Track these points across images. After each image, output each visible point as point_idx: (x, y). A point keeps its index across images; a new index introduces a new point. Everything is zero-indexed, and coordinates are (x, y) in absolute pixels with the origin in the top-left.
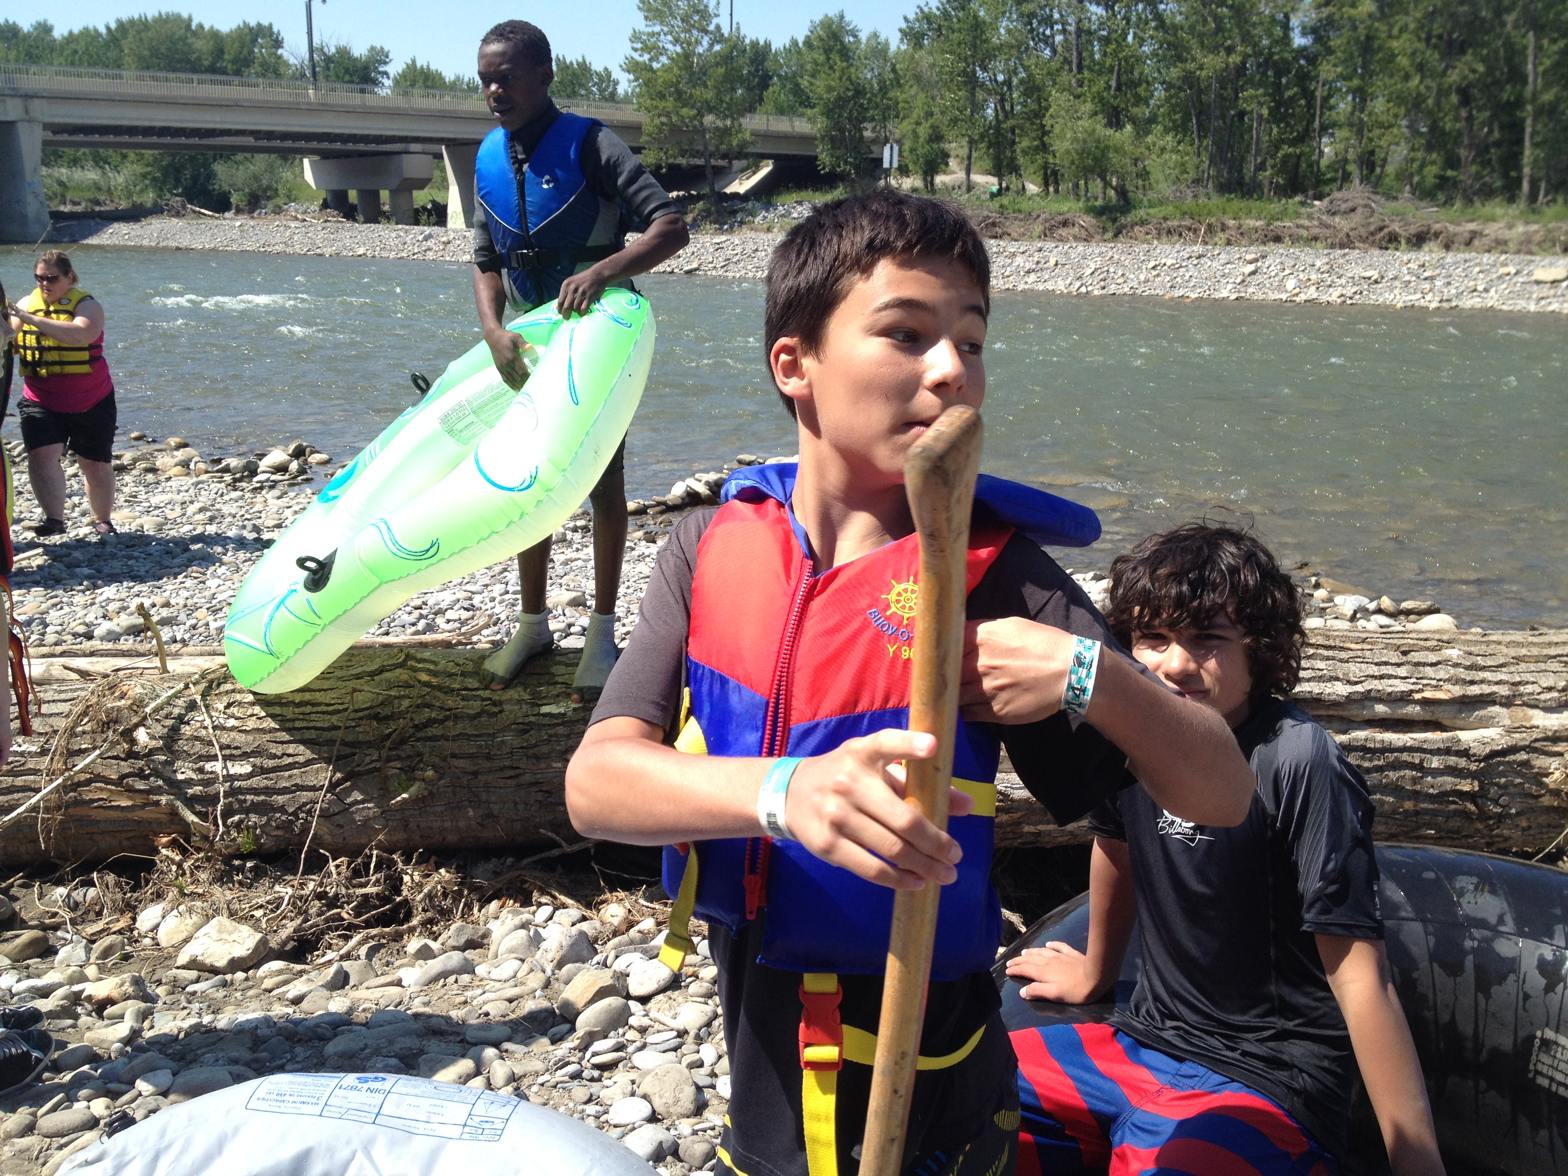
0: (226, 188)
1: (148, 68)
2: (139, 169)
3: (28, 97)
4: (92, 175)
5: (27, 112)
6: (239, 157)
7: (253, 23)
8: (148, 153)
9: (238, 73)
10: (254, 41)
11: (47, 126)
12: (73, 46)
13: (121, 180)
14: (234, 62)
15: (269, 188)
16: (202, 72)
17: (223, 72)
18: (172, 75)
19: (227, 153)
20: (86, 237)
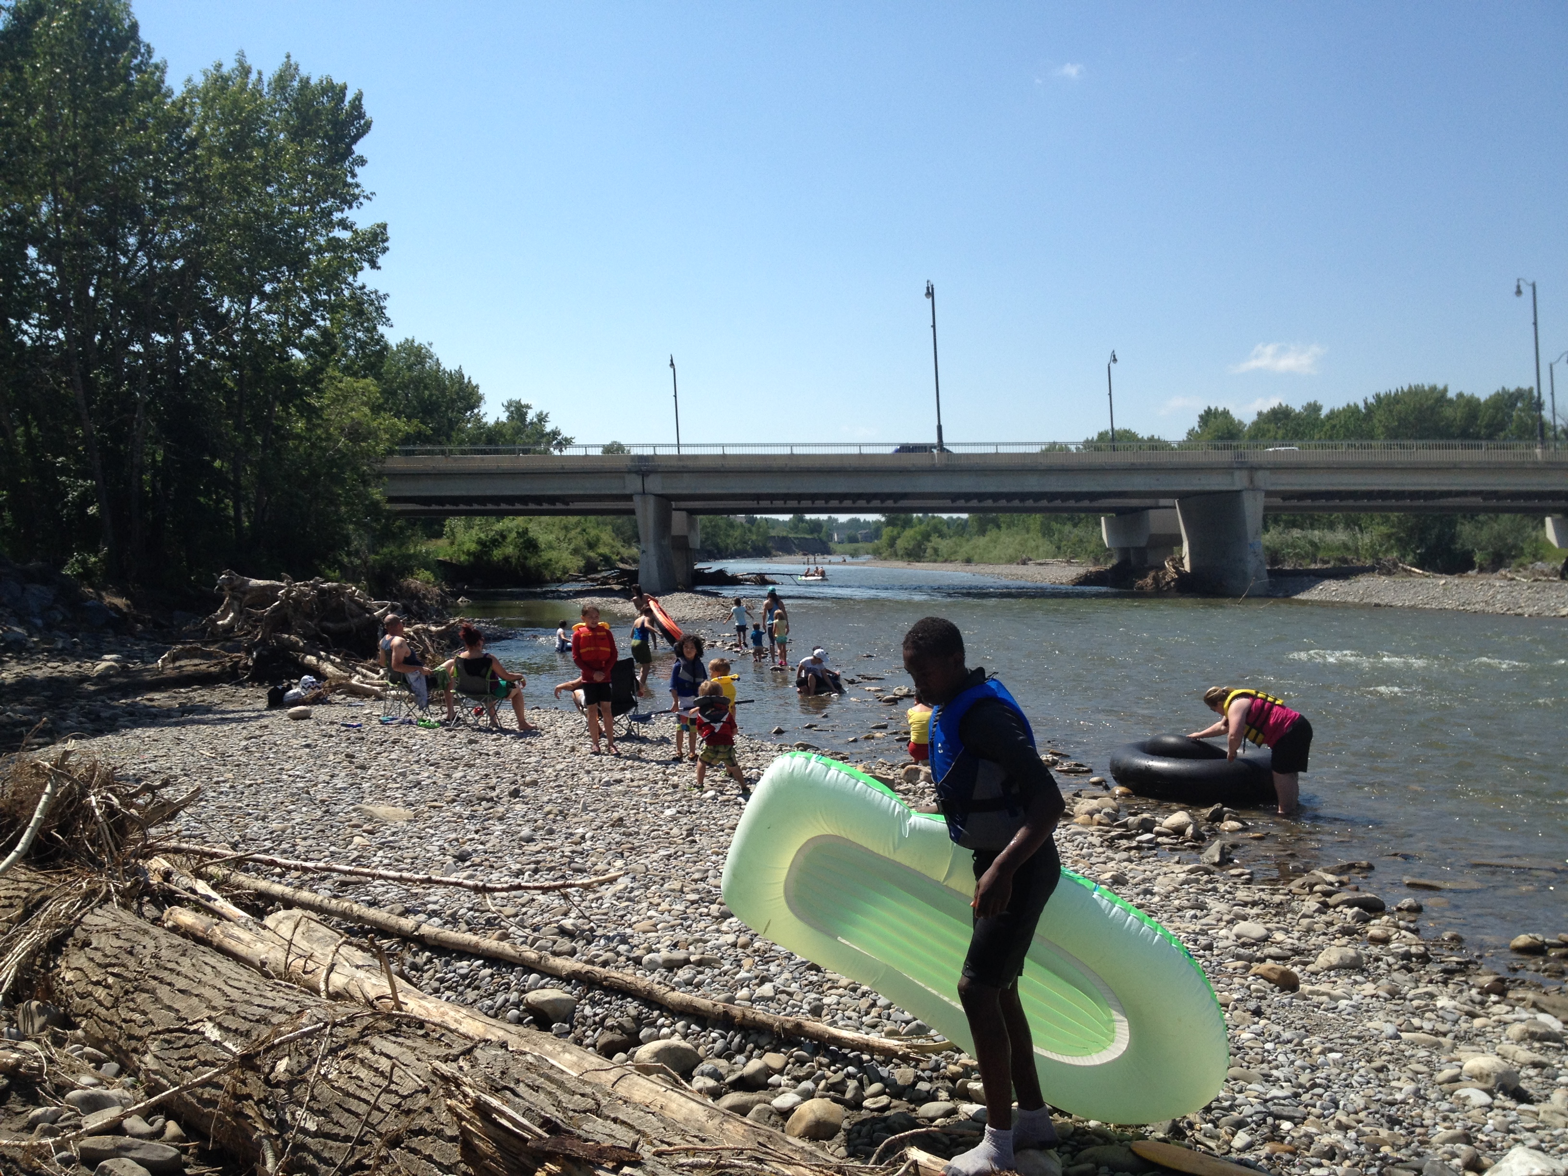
0: (1470, 547)
1: (1396, 437)
2: (1384, 529)
3: (1253, 469)
4: (1340, 536)
5: (1252, 481)
6: (1482, 517)
7: (1512, 388)
8: (1394, 516)
9: (1490, 437)
10: (1513, 405)
11: (1269, 494)
12: (1333, 422)
13: (1367, 540)
14: (1487, 426)
15: (1514, 547)
16: (1454, 438)
17: (1478, 437)
18: (1420, 443)
19: (1471, 513)
20: (1297, 593)
